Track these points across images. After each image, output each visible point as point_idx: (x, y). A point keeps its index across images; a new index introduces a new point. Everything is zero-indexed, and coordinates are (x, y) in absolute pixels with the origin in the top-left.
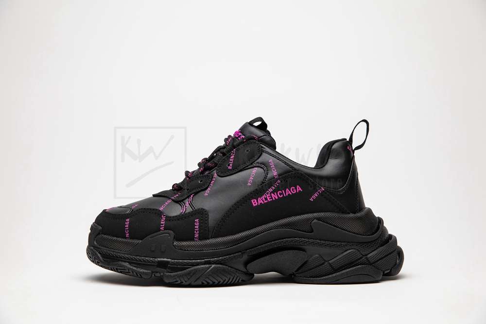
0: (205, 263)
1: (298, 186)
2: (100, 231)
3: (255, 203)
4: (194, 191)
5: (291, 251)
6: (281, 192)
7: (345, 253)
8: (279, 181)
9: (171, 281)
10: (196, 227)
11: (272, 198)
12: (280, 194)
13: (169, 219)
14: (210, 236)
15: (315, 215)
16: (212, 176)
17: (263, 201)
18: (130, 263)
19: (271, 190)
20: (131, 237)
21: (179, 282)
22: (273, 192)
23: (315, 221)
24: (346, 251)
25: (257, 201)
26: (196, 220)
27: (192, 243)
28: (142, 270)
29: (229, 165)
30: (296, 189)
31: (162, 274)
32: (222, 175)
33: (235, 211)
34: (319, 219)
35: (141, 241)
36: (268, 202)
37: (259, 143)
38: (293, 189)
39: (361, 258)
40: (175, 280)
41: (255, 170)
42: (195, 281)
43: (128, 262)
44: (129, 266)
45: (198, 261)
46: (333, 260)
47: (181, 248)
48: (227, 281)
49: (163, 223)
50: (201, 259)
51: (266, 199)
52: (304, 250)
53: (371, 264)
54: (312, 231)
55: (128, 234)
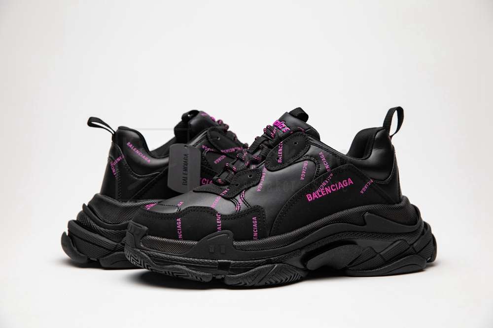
0: (268, 262)
1: (349, 179)
2: (147, 231)
3: (310, 198)
4: (246, 187)
5: (348, 246)
6: (334, 186)
7: (395, 244)
8: (331, 175)
9: (234, 283)
10: (254, 225)
11: (326, 192)
12: (334, 188)
13: (224, 217)
14: (268, 232)
15: (366, 207)
16: (261, 170)
17: (318, 196)
18: (187, 266)
19: (324, 184)
20: (184, 239)
21: (243, 284)
22: (326, 186)
23: (367, 214)
24: (395, 242)
25: (312, 196)
26: (253, 218)
27: (252, 242)
28: (202, 274)
29: (278, 159)
30: (347, 182)
31: (223, 276)
32: (272, 169)
33: (291, 207)
34: (370, 211)
35: (196, 243)
36: (323, 196)
37: (306, 135)
38: (345, 182)
39: (408, 248)
40: (238, 282)
41: (306, 164)
42: (260, 282)
43: (185, 265)
44: (187, 269)
45: (260, 261)
46: (384, 252)
47: (242, 248)
48: (289, 279)
49: (219, 222)
50: (262, 259)
51: (320, 193)
52: (354, 243)
53: (417, 253)
54: (365, 224)
55: (181, 235)
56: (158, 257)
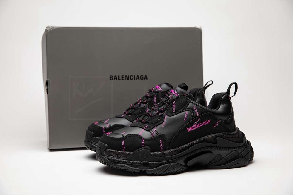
0: (168, 162)
1: (209, 120)
2: (107, 147)
3: (189, 130)
4: (156, 124)
5: (208, 154)
6: (201, 123)
7: (232, 153)
8: (200, 118)
9: (151, 173)
11: (197, 127)
12: (201, 125)
13: (146, 140)
14: (168, 148)
15: (217, 134)
16: (164, 115)
17: (193, 129)
18: (128, 165)
19: (196, 123)
20: (126, 151)
21: (155, 173)
22: (197, 124)
23: (218, 138)
24: (232, 152)
25: (190, 129)
27: (160, 153)
28: (135, 168)
29: (173, 110)
30: (208, 121)
31: (145, 170)
32: (169, 115)
33: (179, 135)
34: (219, 136)
35: (132, 153)
36: (195, 129)
37: (187, 97)
38: (206, 122)
39: (239, 154)
40: (153, 173)
41: (187, 112)
42: (164, 172)
43: (126, 164)
44: (127, 166)
45: (163, 162)
46: (226, 157)
47: (155, 155)
48: (178, 171)
49: (143, 142)
50: (165, 161)
51: (194, 128)
52: (212, 153)
53: (243, 157)
54: (216, 143)
55: (124, 149)
56: (113, 160)
